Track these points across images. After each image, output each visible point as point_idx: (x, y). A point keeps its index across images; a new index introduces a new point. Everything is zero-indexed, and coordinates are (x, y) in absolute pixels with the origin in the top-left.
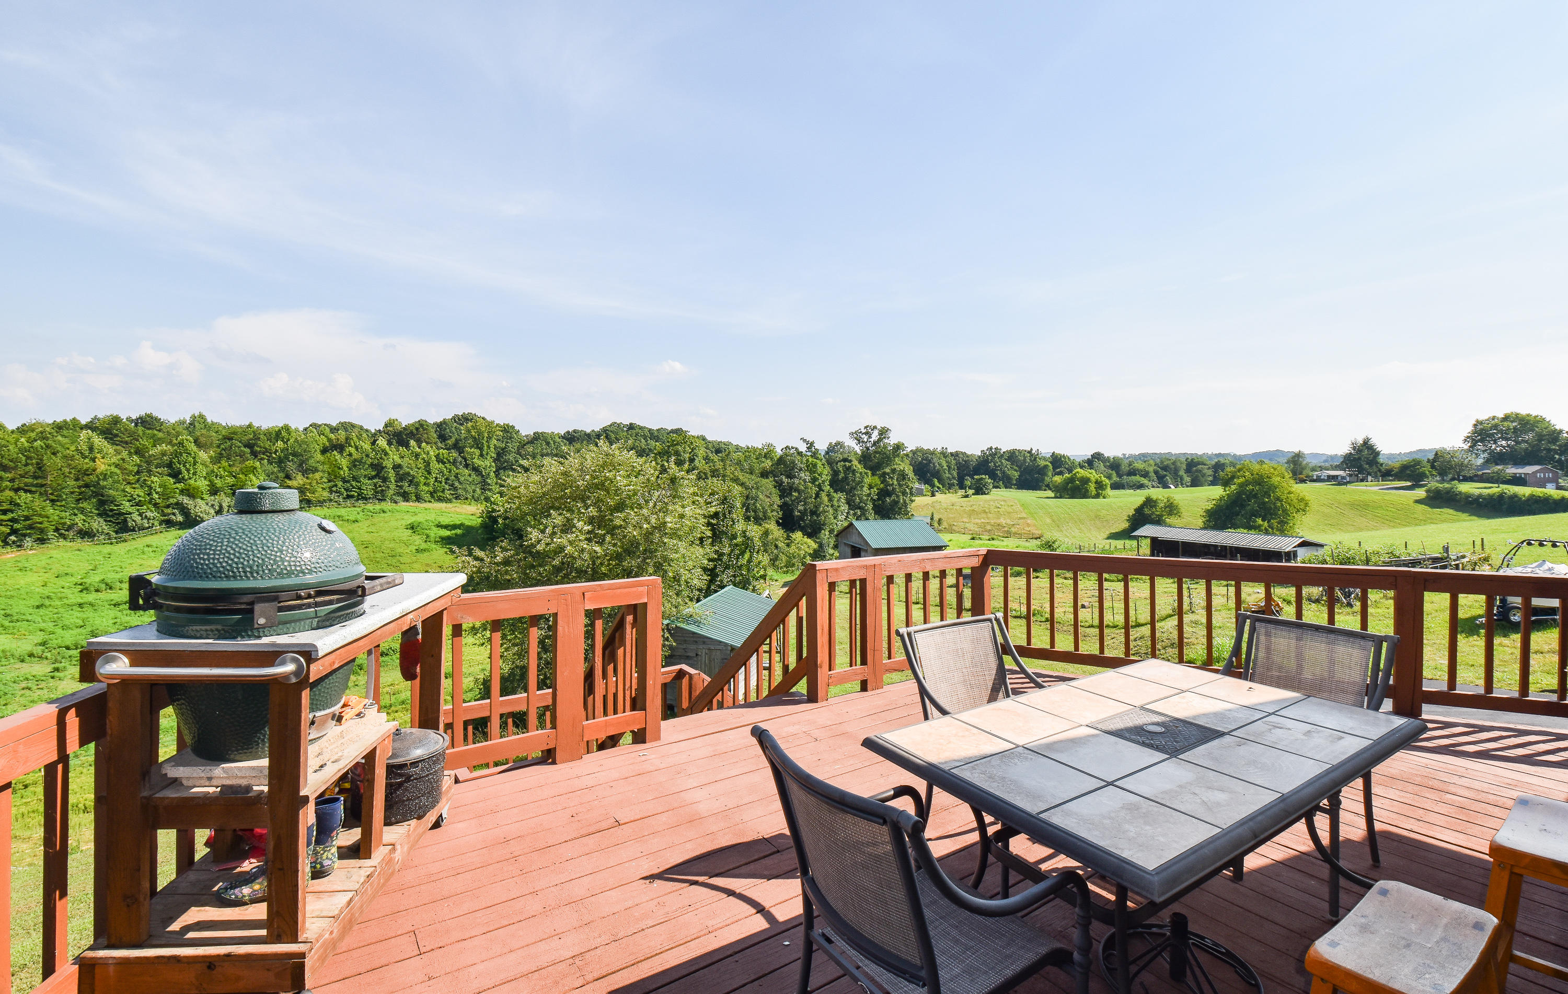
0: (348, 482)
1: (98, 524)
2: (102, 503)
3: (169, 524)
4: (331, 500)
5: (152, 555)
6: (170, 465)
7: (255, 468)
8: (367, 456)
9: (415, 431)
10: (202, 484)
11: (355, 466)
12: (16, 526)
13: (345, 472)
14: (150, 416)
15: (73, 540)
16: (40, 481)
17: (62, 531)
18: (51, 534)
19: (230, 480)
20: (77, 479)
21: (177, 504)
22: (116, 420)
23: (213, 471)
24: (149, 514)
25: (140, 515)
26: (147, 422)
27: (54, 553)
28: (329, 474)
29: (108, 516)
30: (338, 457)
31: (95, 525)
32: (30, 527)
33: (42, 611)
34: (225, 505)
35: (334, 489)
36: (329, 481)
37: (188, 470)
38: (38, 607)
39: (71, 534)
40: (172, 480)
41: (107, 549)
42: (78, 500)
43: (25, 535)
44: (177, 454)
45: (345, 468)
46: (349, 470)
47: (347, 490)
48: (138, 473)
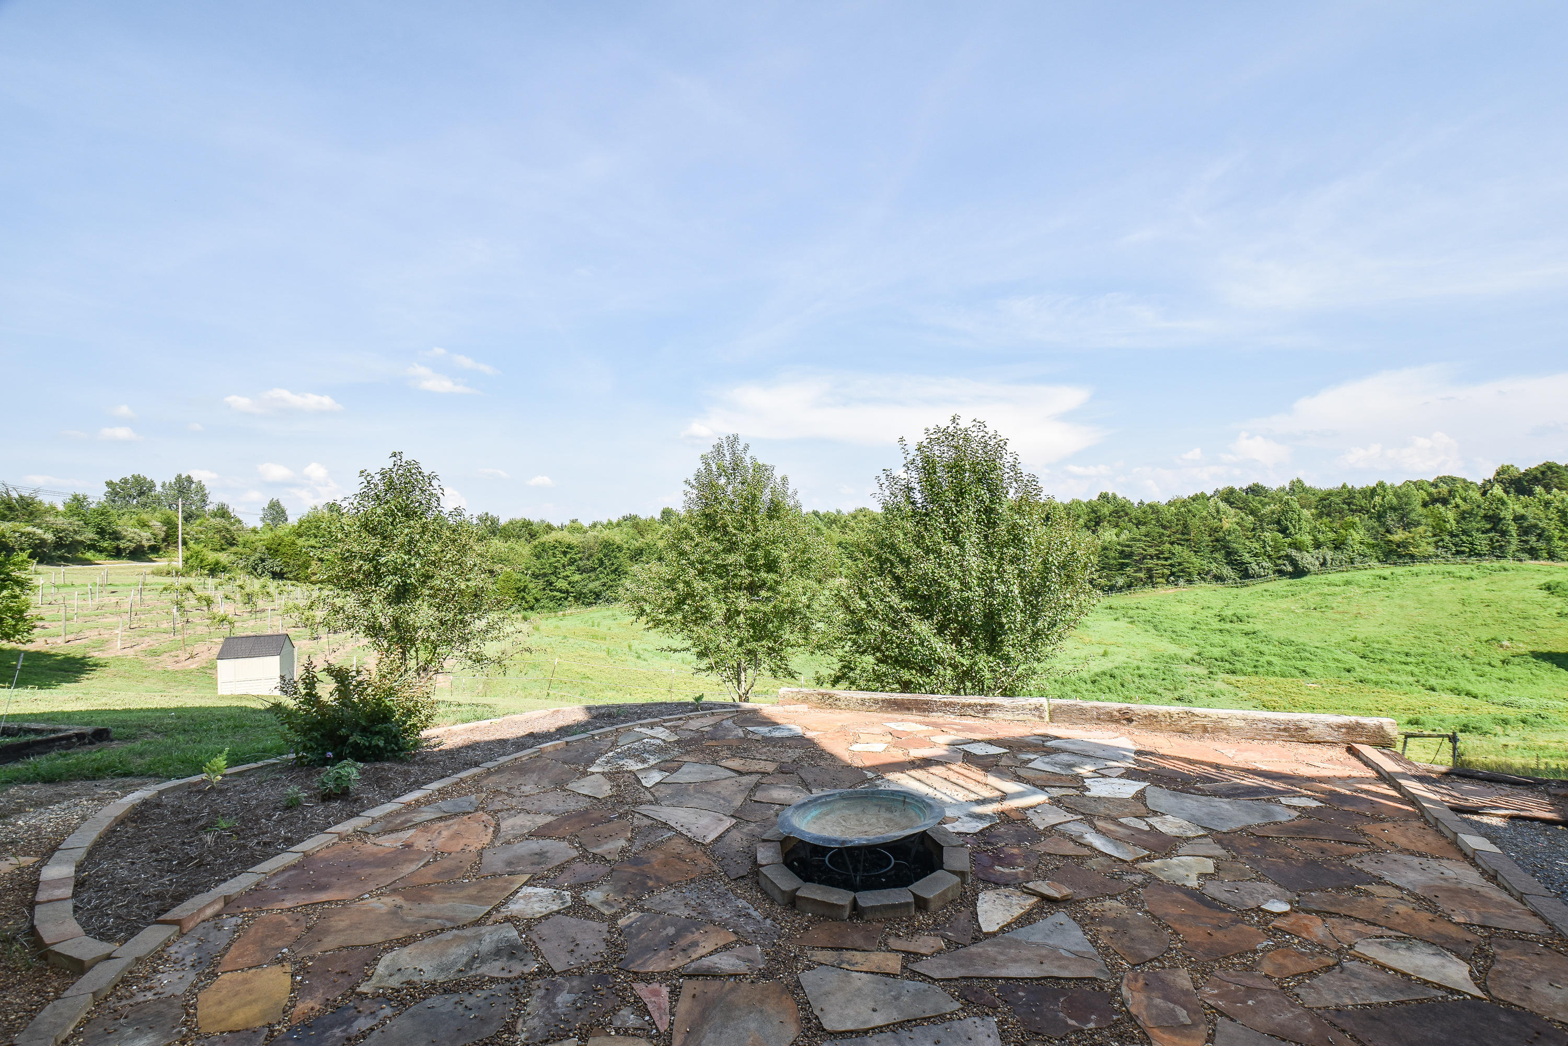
0: (1457, 536)
1: (1227, 571)
2: (1228, 554)
3: (1281, 573)
4: (1437, 556)
5: (1270, 598)
6: (1278, 522)
7: (1354, 523)
8: (1479, 507)
9: (1540, 476)
10: (1307, 539)
11: (1464, 518)
12: (1174, 570)
13: (1452, 525)
14: (1257, 485)
15: (1210, 583)
16: (1186, 537)
17: (1203, 575)
18: (1196, 577)
19: (1332, 535)
20: (1210, 536)
21: (1287, 556)
22: (1232, 491)
23: (1315, 527)
24: (1264, 564)
25: (1258, 564)
26: (1255, 490)
27: (1198, 591)
28: (1433, 527)
29: (1234, 564)
30: (1442, 509)
31: (1225, 572)
32: (1182, 571)
33: (1195, 632)
34: (1328, 558)
35: (1441, 544)
36: (1434, 535)
37: (1294, 526)
38: (1192, 629)
39: (1208, 577)
40: (1281, 536)
41: (1235, 591)
42: (1212, 552)
43: (1179, 577)
44: (1284, 512)
45: (1454, 522)
46: (1458, 523)
47: (1455, 545)
48: (1254, 529)
